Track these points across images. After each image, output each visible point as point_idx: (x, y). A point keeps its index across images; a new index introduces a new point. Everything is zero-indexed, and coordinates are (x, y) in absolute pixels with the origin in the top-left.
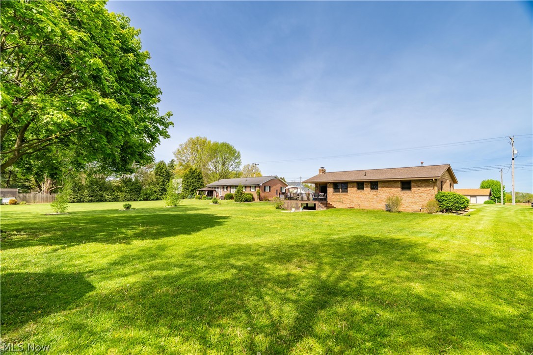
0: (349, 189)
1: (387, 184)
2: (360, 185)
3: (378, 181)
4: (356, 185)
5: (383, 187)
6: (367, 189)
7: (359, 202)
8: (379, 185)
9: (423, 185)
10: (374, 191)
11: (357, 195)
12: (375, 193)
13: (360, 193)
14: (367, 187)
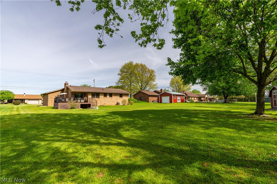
0: (100, 96)
1: (115, 95)
2: (105, 95)
3: (112, 93)
4: (103, 94)
5: (114, 96)
6: (108, 97)
7: (105, 103)
8: (113, 95)
9: (125, 96)
10: (111, 97)
11: (104, 99)
12: (111, 98)
13: (105, 98)
14: (108, 96)
